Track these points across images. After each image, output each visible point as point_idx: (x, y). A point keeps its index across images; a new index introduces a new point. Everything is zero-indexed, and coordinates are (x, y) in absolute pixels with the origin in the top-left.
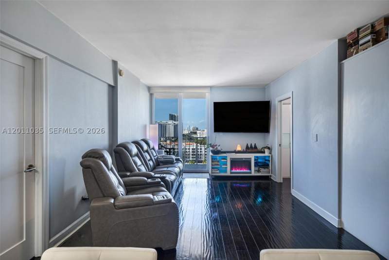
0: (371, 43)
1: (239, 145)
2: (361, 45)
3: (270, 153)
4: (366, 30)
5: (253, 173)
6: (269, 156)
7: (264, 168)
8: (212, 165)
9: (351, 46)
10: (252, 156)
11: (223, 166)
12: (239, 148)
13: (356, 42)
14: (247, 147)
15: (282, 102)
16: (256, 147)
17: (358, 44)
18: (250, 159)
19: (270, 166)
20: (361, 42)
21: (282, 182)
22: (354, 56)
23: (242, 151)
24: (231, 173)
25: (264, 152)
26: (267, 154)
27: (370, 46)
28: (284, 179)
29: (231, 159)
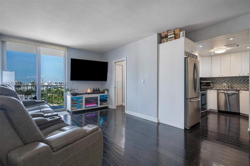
0: (174, 38)
1: (89, 89)
2: (169, 38)
3: (108, 93)
4: (171, 32)
5: (99, 106)
6: (108, 95)
7: (105, 102)
8: (72, 104)
9: (163, 38)
10: (98, 96)
11: (80, 104)
12: (89, 91)
13: (166, 36)
14: (94, 90)
15: (116, 63)
16: (99, 90)
17: (168, 37)
18: (98, 97)
19: (108, 100)
20: (169, 37)
21: (116, 108)
22: (165, 43)
23: (91, 92)
24: (86, 108)
25: (104, 93)
26: (106, 93)
27: (173, 39)
28: (117, 106)
29: (85, 98)
